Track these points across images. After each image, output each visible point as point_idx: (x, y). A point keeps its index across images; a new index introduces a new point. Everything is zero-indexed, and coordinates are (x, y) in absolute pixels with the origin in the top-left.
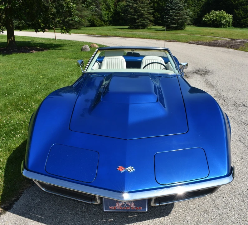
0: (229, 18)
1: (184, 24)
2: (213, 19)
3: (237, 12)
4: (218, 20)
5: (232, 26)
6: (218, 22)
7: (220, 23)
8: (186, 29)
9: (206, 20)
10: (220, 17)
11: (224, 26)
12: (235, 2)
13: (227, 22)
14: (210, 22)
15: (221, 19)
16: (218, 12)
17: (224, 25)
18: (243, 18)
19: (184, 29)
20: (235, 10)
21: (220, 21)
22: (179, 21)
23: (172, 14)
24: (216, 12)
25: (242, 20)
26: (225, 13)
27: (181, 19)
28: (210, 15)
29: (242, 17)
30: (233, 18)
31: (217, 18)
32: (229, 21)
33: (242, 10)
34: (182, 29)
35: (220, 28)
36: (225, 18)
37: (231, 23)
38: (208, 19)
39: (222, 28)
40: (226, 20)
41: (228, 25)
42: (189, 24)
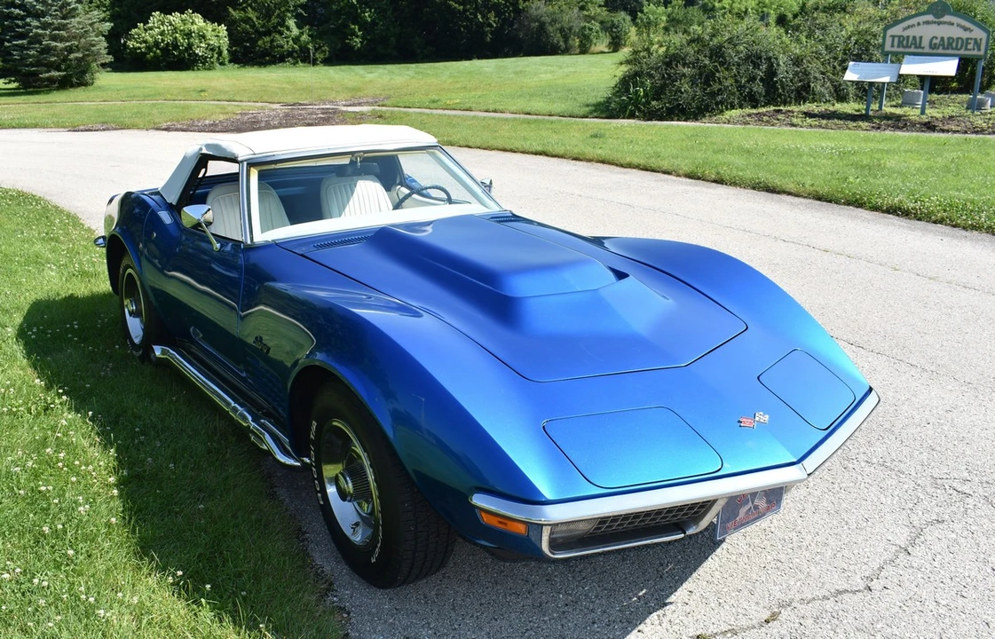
0: (218, 34)
1: (89, 65)
2: (163, 41)
3: (235, 14)
4: (182, 46)
5: (230, 62)
6: (181, 52)
7: (189, 55)
8: (97, 83)
9: (139, 48)
10: (186, 35)
11: (204, 64)
13: (212, 50)
14: (155, 52)
15: (192, 40)
16: (175, 18)
17: (204, 60)
18: (261, 35)
19: (93, 83)
20: (231, 10)
21: (190, 46)
22: (72, 56)
23: (40, 31)
24: (171, 18)
25: (260, 42)
26: (199, 20)
27: (78, 49)
28: (151, 29)
29: (257, 31)
30: (228, 35)
31: (176, 38)
32: (219, 48)
33: (253, 9)
34: (86, 84)
35: (193, 70)
36: (204, 37)
37: (225, 52)
38: (145, 42)
39: (198, 70)
40: (209, 45)
41: (218, 59)
42: (104, 65)
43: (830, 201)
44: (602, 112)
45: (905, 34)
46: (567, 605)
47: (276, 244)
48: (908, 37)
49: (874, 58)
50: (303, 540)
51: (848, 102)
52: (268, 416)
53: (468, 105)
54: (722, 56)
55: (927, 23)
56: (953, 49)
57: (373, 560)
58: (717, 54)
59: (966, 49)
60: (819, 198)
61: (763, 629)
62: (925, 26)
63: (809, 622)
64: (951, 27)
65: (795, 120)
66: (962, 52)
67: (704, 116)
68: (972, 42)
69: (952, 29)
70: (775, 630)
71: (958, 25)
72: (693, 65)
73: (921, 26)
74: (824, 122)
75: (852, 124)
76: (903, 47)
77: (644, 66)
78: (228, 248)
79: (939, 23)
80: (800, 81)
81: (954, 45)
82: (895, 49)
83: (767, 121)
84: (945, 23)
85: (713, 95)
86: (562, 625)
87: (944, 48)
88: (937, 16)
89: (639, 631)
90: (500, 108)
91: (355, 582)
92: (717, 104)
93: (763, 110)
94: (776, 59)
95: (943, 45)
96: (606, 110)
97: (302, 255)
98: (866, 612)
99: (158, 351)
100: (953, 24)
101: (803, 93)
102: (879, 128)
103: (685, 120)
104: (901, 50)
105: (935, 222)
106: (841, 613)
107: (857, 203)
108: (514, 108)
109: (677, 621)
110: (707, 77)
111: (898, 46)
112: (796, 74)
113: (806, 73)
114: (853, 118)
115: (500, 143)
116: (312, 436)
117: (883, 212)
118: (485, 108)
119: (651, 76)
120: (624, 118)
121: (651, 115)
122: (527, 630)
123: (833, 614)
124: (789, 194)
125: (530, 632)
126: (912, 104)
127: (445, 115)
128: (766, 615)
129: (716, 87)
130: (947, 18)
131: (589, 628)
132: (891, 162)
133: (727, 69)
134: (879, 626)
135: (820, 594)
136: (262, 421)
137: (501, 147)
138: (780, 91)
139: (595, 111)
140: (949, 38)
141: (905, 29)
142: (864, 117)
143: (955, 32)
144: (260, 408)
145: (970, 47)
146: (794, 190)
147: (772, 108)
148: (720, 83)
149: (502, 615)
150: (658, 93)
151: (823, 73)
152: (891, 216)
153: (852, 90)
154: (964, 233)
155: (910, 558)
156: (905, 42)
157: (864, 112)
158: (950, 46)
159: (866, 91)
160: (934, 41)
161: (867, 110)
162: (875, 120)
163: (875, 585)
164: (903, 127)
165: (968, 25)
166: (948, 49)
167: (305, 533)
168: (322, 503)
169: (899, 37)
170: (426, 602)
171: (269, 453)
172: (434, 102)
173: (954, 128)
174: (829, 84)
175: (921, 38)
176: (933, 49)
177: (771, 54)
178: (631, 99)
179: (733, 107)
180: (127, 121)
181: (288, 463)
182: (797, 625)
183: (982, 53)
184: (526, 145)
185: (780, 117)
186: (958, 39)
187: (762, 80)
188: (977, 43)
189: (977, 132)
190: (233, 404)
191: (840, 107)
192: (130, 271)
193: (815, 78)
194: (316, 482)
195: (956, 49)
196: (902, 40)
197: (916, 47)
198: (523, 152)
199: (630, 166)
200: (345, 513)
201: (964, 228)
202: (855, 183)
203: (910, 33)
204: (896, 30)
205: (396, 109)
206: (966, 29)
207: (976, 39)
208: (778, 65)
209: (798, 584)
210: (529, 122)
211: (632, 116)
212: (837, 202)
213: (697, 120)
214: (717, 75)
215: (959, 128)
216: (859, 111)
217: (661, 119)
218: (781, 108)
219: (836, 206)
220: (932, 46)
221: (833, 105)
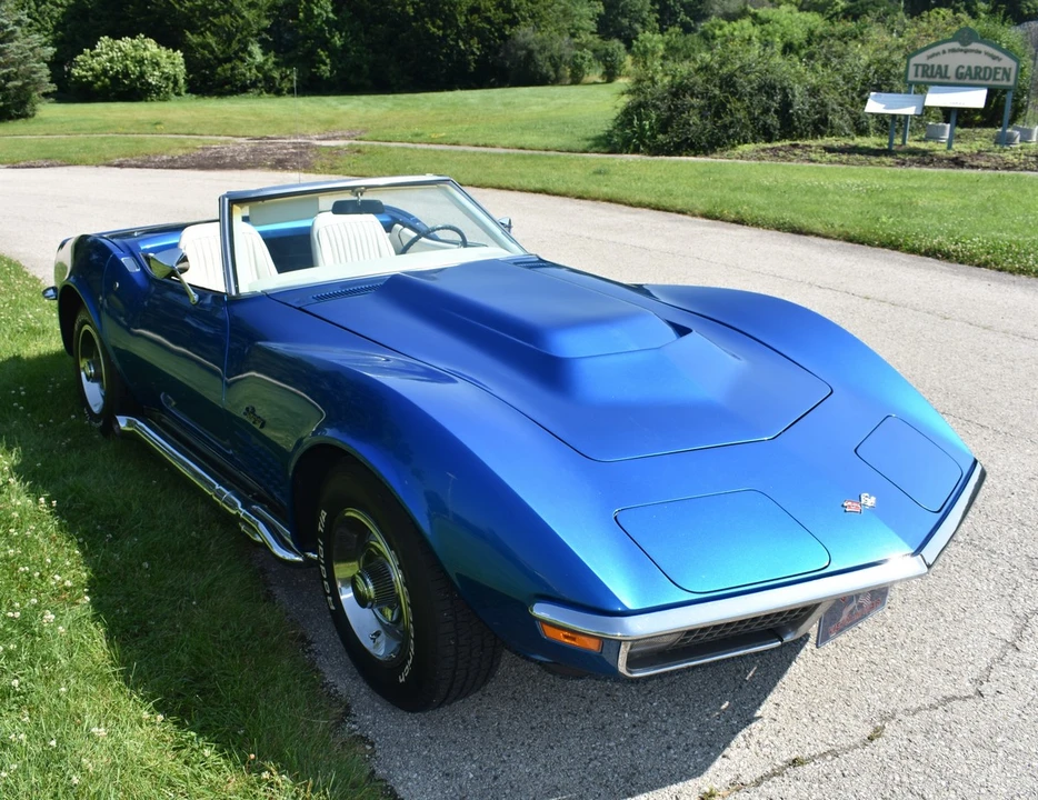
0: (173, 62)
1: (30, 95)
2: (112, 68)
3: (193, 39)
4: (134, 74)
5: (187, 92)
6: (132, 81)
7: (142, 84)
8: (39, 114)
9: (86, 77)
10: (139, 62)
11: (158, 94)
12: (181, 6)
14: (103, 81)
15: (144, 68)
16: (126, 43)
17: (158, 90)
18: (221, 62)
19: (33, 115)
21: (142, 74)
22: (10, 85)
24: (121, 43)
25: (219, 69)
26: (152, 45)
27: (16, 76)
28: (98, 55)
29: (216, 58)
30: (186, 63)
31: (126, 66)
32: (175, 76)
33: (212, 33)
34: (26, 116)
35: (146, 101)
36: (157, 64)
37: (182, 81)
38: (92, 69)
39: (152, 100)
40: (163, 73)
41: (174, 89)
42: (46, 95)
43: (862, 243)
44: (605, 146)
45: (930, 62)
46: (634, 726)
47: (268, 296)
48: (933, 66)
49: (895, 89)
50: (310, 651)
51: (868, 136)
52: (260, 500)
53: (454, 139)
54: (734, 85)
55: (953, 51)
56: (980, 79)
57: (402, 680)
58: (728, 83)
59: (995, 79)
60: (850, 239)
61: (867, 749)
62: (951, 54)
63: (919, 737)
64: (977, 55)
65: (813, 156)
66: (990, 82)
67: (714, 151)
68: (1001, 71)
69: (979, 57)
70: (882, 750)
71: (986, 53)
72: (703, 95)
73: (947, 55)
74: (845, 157)
75: (874, 159)
76: (928, 76)
77: (649, 96)
78: (208, 300)
79: (966, 51)
80: (817, 113)
81: (982, 75)
82: (919, 79)
83: (784, 157)
84: (972, 51)
85: (725, 127)
86: (632, 752)
87: (971, 78)
88: (964, 44)
89: (724, 757)
90: (491, 142)
91: (376, 704)
92: (728, 138)
93: (778, 144)
94: (791, 89)
95: (970, 75)
96: (608, 144)
97: (300, 309)
98: (982, 723)
99: (123, 422)
100: (980, 52)
101: (821, 126)
102: (903, 164)
103: (695, 156)
104: (925, 79)
105: (979, 266)
106: (953, 725)
107: (892, 245)
108: (506, 143)
109: (767, 742)
110: (717, 109)
111: (923, 76)
112: (813, 105)
113: (823, 105)
114: (877, 153)
115: (493, 180)
116: (320, 528)
117: (921, 254)
118: (475, 142)
119: (656, 107)
120: (627, 153)
121: (657, 151)
122: (591, 760)
123: (945, 727)
124: (818, 235)
125: (595, 762)
126: (936, 138)
127: (431, 150)
128: (868, 731)
129: (727, 119)
130: (974, 46)
131: (664, 755)
132: (923, 201)
133: (739, 100)
134: (999, 740)
135: (925, 702)
136: (254, 507)
137: (496, 184)
138: (797, 123)
139: (596, 145)
140: (976, 68)
141: (929, 57)
142: (888, 152)
143: (984, 61)
144: (249, 490)
145: (999, 76)
146: (823, 231)
147: (788, 142)
148: (732, 115)
149: (559, 741)
150: (664, 126)
151: (841, 105)
152: (930, 259)
153: (872, 122)
154: (1011, 277)
155: (1021, 655)
156: (929, 72)
157: (886, 147)
158: (977, 76)
159: (887, 124)
160: (961, 71)
161: (890, 144)
162: (899, 156)
163: (986, 688)
164: (929, 163)
165: (996, 53)
166: (975, 78)
167: (310, 643)
168: (333, 608)
169: (924, 66)
170: (465, 728)
171: (264, 546)
172: (417, 135)
173: (983, 164)
174: (847, 117)
175: (947, 67)
176: (960, 79)
177: (786, 84)
178: (635, 133)
179: (745, 142)
180: (74, 156)
181: (287, 558)
182: (905, 742)
183: (1011, 83)
184: (524, 183)
185: (797, 151)
186: (986, 68)
187: (776, 112)
188: (1006, 73)
189: (1008, 169)
190: (217, 487)
191: (860, 141)
192: (87, 327)
193: (833, 110)
194: (326, 583)
195: (984, 78)
196: (926, 70)
197: (941, 77)
198: (521, 190)
199: (640, 205)
200: (363, 621)
201: (1011, 272)
202: (888, 223)
203: (935, 61)
204: (920, 59)
205: (376, 143)
206: (994, 58)
207: (1005, 69)
208: (794, 96)
209: (899, 691)
210: (524, 157)
211: (636, 151)
212: (870, 244)
213: (706, 155)
214: (728, 106)
215: (989, 164)
216: (881, 145)
217: (669, 154)
218: (798, 142)
219: (869, 248)
220: (959, 76)
221: (853, 139)
